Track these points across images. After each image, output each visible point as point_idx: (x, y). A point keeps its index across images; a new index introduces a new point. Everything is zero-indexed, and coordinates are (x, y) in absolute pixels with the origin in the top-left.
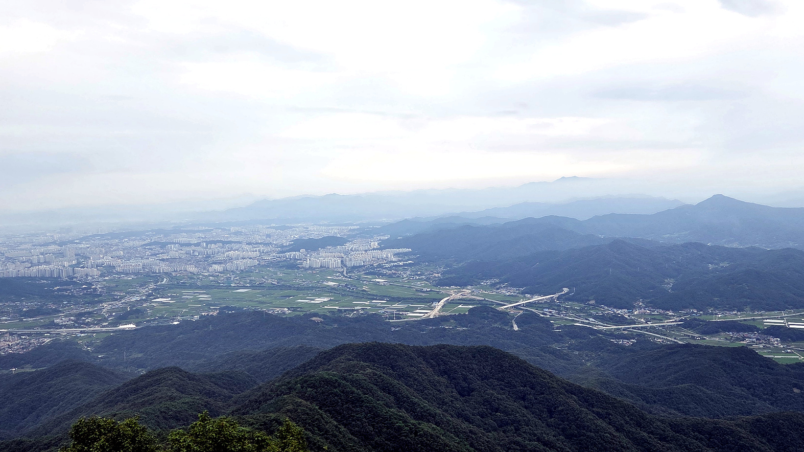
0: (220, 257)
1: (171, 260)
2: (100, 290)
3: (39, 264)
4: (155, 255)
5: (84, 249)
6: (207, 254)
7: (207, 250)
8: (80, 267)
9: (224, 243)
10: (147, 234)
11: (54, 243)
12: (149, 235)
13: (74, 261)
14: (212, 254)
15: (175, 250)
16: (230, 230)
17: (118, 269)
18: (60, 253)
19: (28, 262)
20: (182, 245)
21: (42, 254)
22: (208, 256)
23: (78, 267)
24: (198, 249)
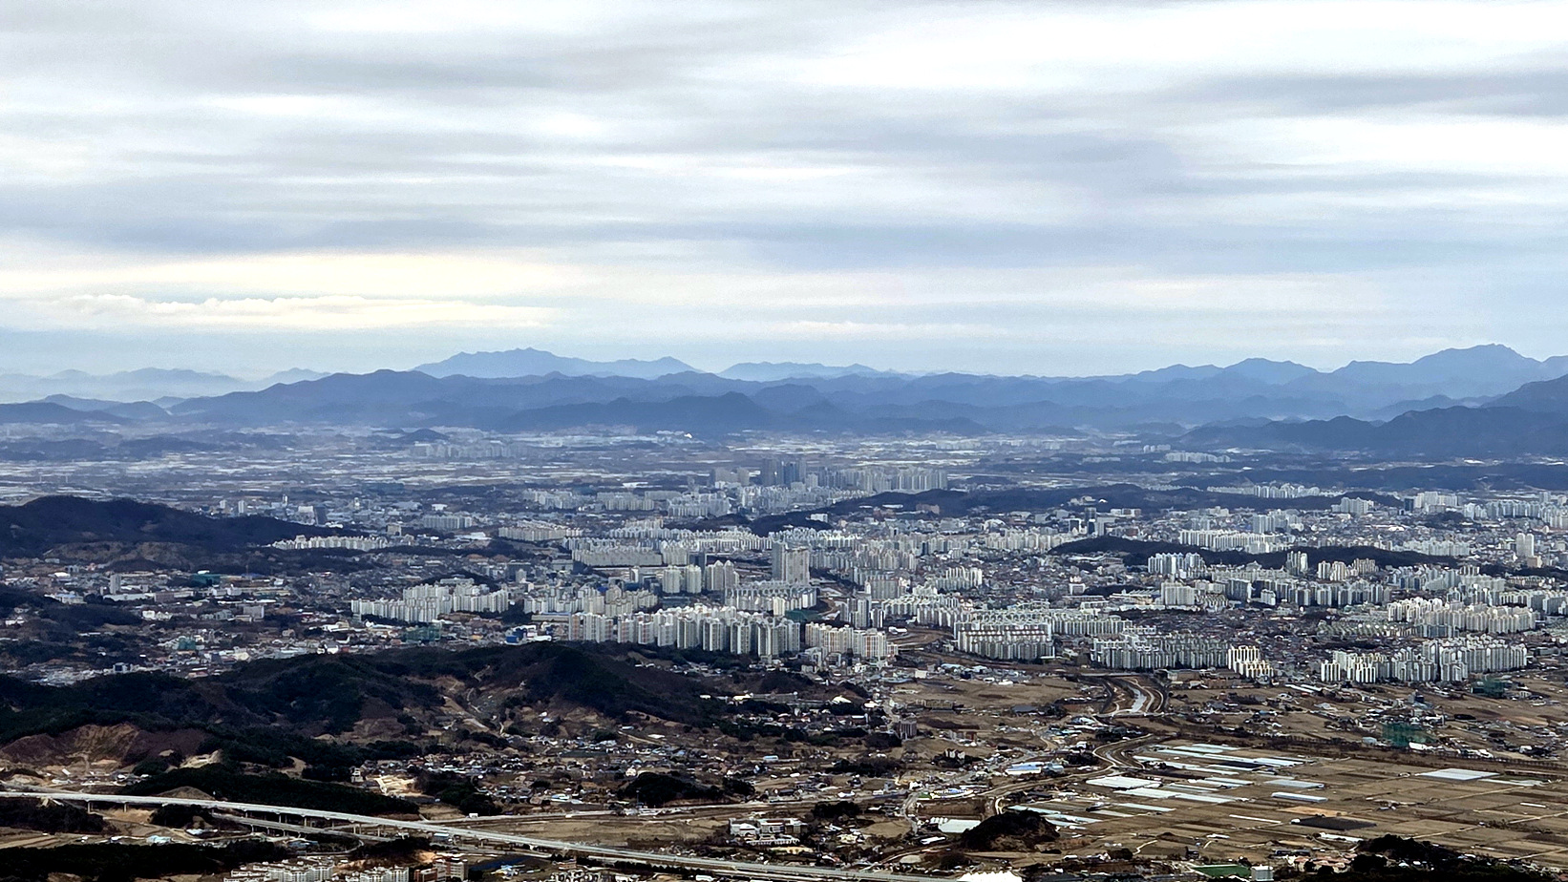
0: (1370, 621)
1: (1169, 620)
2: (896, 718)
3: (685, 597)
4: (1107, 592)
5: (843, 549)
6: (1313, 602)
7: (1314, 584)
8: (827, 623)
9: (1384, 559)
10: (1074, 501)
11: (739, 519)
12: (1081, 508)
13: (805, 597)
14: (1335, 604)
15: (1183, 575)
16: (1409, 505)
17: (965, 641)
18: (759, 562)
19: (647, 586)
20: (1212, 557)
21: (696, 560)
22: (1316, 613)
23: (820, 622)
24: (1279, 578)
